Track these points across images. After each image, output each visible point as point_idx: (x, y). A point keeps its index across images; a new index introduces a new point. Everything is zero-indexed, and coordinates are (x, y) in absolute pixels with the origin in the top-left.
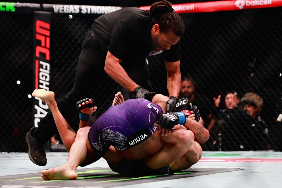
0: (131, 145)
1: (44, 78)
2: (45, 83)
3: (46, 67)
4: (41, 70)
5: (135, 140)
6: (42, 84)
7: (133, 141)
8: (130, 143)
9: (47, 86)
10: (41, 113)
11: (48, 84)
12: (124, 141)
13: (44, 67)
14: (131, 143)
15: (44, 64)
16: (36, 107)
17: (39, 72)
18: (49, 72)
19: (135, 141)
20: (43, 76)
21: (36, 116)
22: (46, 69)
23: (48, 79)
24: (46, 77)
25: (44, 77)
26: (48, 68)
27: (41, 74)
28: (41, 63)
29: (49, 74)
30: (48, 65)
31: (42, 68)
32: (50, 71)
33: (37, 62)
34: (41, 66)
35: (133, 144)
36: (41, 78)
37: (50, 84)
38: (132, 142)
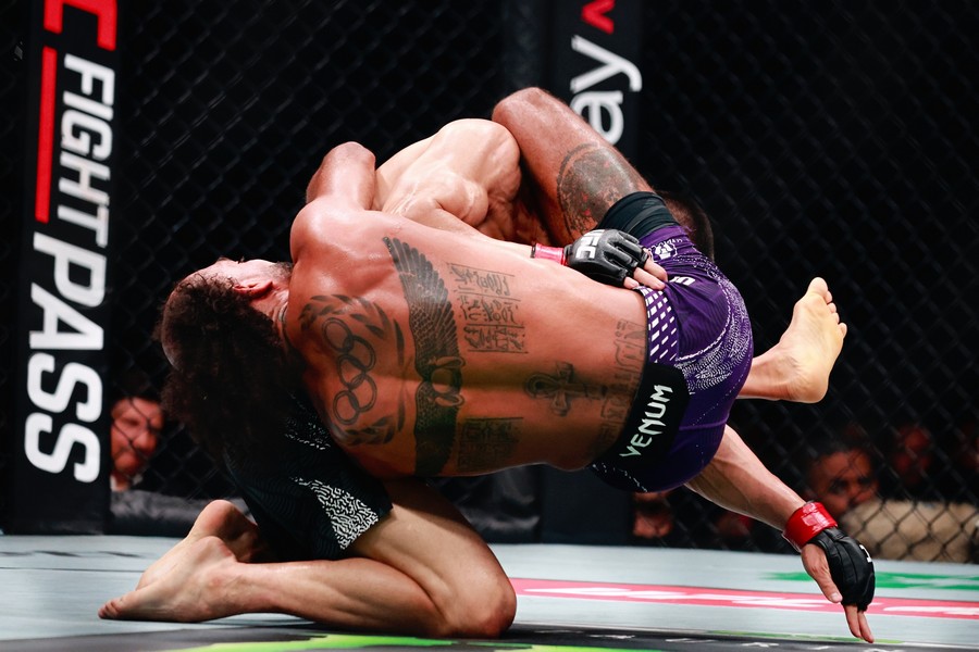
0: (659, 389)
1: (83, 144)
2: (87, 169)
3: (98, 84)
4: (70, 98)
5: (659, 416)
6: (74, 175)
7: (663, 407)
8: (670, 390)
9: (96, 183)
10: (64, 327)
11: (104, 172)
12: (692, 378)
13: (87, 87)
14: (666, 394)
15: (89, 71)
16: (39, 294)
17: (61, 108)
18: (108, 113)
19: (658, 411)
20: (77, 131)
21: (36, 340)
22: (96, 95)
23: (104, 150)
24: (96, 138)
25: (85, 138)
26: (108, 94)
27: (69, 119)
28: (72, 62)
29: (109, 123)
30: (108, 76)
31: (78, 91)
32: (115, 107)
33: (49, 57)
34: (72, 81)
35: (654, 397)
36: (68, 141)
37: (112, 173)
38: (666, 400)
